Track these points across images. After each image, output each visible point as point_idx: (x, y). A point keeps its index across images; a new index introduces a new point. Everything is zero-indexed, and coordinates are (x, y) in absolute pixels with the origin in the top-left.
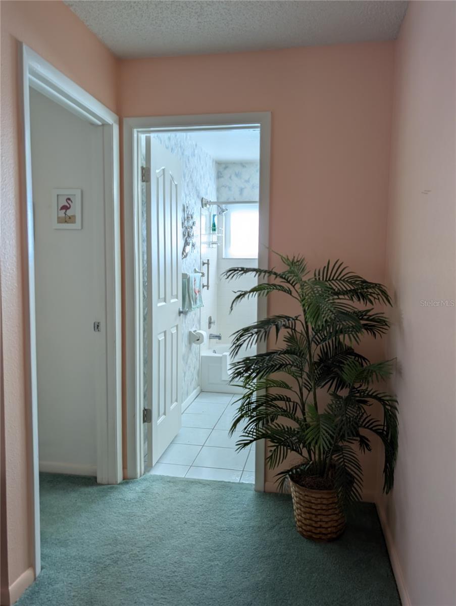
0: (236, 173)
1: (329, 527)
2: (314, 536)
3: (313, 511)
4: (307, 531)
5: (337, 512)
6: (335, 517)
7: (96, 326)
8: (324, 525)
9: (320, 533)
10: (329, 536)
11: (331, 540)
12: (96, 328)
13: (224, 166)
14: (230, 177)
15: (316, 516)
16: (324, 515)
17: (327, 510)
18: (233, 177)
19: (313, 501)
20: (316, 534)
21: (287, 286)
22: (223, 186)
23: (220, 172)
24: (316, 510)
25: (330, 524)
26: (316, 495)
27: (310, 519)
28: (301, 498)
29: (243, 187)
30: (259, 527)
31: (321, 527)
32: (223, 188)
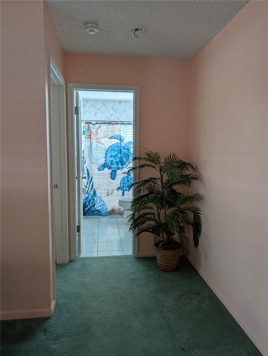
0: (92, 105)
1: (174, 265)
2: (168, 270)
3: (168, 259)
4: (165, 268)
5: (177, 258)
6: (176, 261)
7: (55, 186)
8: (172, 264)
9: (171, 268)
10: (174, 268)
11: (174, 271)
12: (55, 187)
13: (86, 101)
14: (90, 107)
15: (169, 261)
16: (172, 260)
17: (174, 258)
18: (91, 107)
19: (168, 255)
20: (169, 269)
21: (154, 165)
22: (86, 111)
23: (84, 104)
24: (169, 259)
25: (174, 264)
26: (169, 252)
27: (167, 263)
28: (163, 255)
29: (97, 112)
30: (143, 271)
31: (171, 265)
32: (86, 112)
